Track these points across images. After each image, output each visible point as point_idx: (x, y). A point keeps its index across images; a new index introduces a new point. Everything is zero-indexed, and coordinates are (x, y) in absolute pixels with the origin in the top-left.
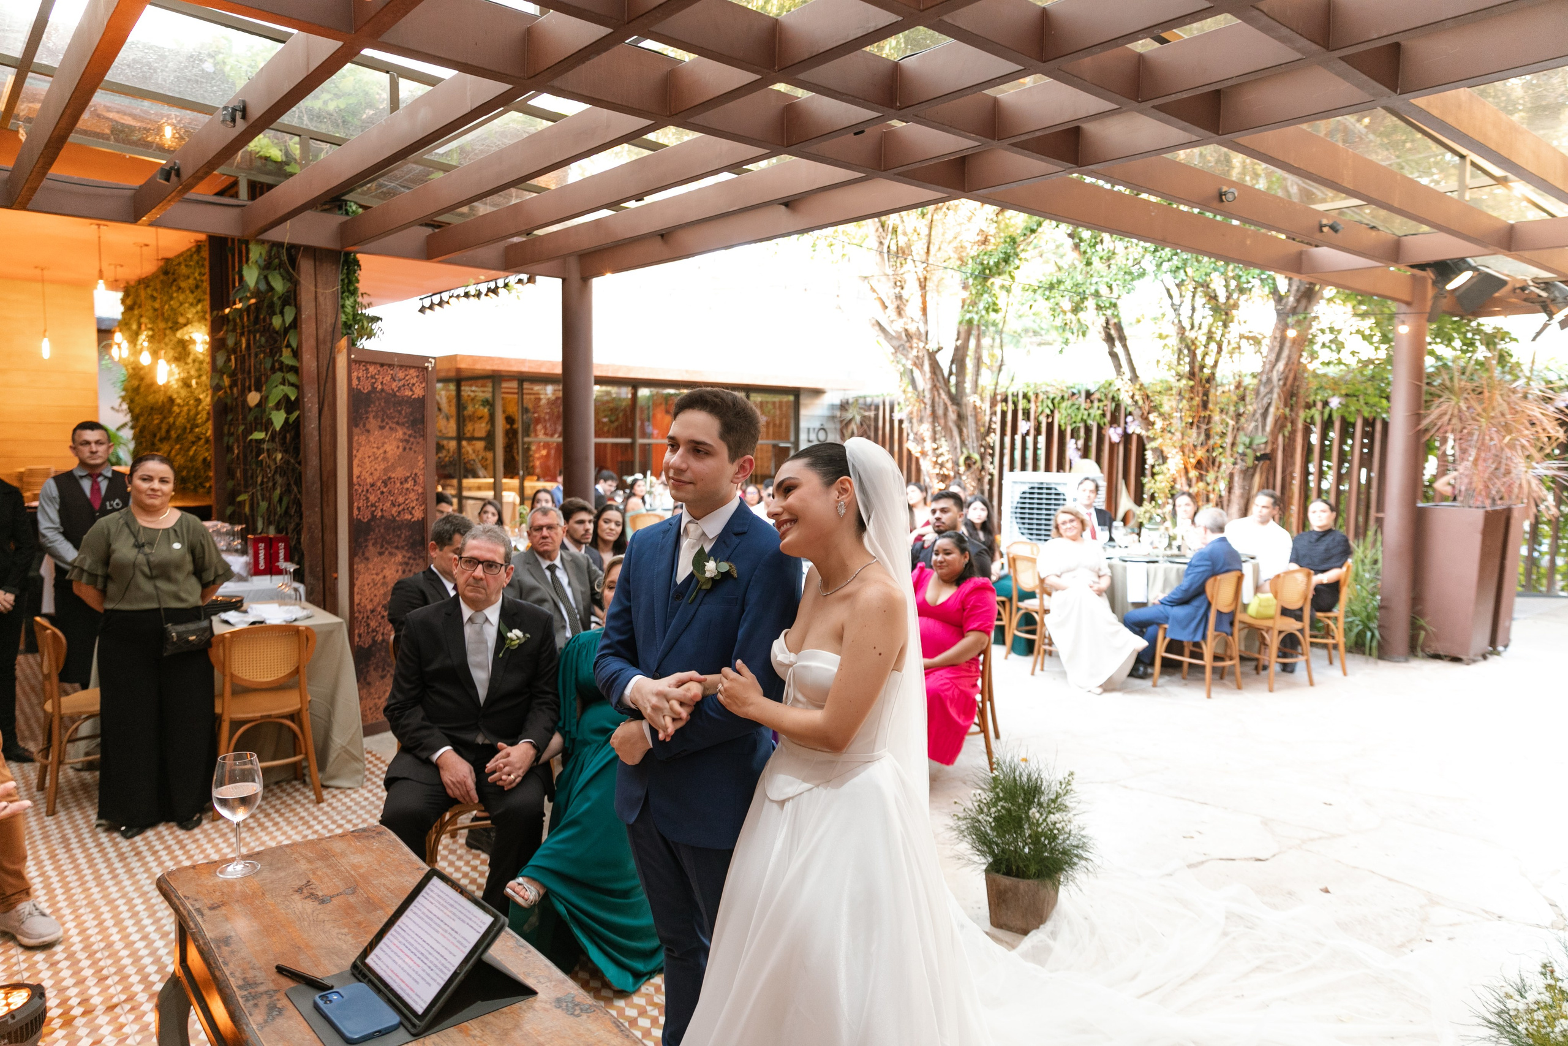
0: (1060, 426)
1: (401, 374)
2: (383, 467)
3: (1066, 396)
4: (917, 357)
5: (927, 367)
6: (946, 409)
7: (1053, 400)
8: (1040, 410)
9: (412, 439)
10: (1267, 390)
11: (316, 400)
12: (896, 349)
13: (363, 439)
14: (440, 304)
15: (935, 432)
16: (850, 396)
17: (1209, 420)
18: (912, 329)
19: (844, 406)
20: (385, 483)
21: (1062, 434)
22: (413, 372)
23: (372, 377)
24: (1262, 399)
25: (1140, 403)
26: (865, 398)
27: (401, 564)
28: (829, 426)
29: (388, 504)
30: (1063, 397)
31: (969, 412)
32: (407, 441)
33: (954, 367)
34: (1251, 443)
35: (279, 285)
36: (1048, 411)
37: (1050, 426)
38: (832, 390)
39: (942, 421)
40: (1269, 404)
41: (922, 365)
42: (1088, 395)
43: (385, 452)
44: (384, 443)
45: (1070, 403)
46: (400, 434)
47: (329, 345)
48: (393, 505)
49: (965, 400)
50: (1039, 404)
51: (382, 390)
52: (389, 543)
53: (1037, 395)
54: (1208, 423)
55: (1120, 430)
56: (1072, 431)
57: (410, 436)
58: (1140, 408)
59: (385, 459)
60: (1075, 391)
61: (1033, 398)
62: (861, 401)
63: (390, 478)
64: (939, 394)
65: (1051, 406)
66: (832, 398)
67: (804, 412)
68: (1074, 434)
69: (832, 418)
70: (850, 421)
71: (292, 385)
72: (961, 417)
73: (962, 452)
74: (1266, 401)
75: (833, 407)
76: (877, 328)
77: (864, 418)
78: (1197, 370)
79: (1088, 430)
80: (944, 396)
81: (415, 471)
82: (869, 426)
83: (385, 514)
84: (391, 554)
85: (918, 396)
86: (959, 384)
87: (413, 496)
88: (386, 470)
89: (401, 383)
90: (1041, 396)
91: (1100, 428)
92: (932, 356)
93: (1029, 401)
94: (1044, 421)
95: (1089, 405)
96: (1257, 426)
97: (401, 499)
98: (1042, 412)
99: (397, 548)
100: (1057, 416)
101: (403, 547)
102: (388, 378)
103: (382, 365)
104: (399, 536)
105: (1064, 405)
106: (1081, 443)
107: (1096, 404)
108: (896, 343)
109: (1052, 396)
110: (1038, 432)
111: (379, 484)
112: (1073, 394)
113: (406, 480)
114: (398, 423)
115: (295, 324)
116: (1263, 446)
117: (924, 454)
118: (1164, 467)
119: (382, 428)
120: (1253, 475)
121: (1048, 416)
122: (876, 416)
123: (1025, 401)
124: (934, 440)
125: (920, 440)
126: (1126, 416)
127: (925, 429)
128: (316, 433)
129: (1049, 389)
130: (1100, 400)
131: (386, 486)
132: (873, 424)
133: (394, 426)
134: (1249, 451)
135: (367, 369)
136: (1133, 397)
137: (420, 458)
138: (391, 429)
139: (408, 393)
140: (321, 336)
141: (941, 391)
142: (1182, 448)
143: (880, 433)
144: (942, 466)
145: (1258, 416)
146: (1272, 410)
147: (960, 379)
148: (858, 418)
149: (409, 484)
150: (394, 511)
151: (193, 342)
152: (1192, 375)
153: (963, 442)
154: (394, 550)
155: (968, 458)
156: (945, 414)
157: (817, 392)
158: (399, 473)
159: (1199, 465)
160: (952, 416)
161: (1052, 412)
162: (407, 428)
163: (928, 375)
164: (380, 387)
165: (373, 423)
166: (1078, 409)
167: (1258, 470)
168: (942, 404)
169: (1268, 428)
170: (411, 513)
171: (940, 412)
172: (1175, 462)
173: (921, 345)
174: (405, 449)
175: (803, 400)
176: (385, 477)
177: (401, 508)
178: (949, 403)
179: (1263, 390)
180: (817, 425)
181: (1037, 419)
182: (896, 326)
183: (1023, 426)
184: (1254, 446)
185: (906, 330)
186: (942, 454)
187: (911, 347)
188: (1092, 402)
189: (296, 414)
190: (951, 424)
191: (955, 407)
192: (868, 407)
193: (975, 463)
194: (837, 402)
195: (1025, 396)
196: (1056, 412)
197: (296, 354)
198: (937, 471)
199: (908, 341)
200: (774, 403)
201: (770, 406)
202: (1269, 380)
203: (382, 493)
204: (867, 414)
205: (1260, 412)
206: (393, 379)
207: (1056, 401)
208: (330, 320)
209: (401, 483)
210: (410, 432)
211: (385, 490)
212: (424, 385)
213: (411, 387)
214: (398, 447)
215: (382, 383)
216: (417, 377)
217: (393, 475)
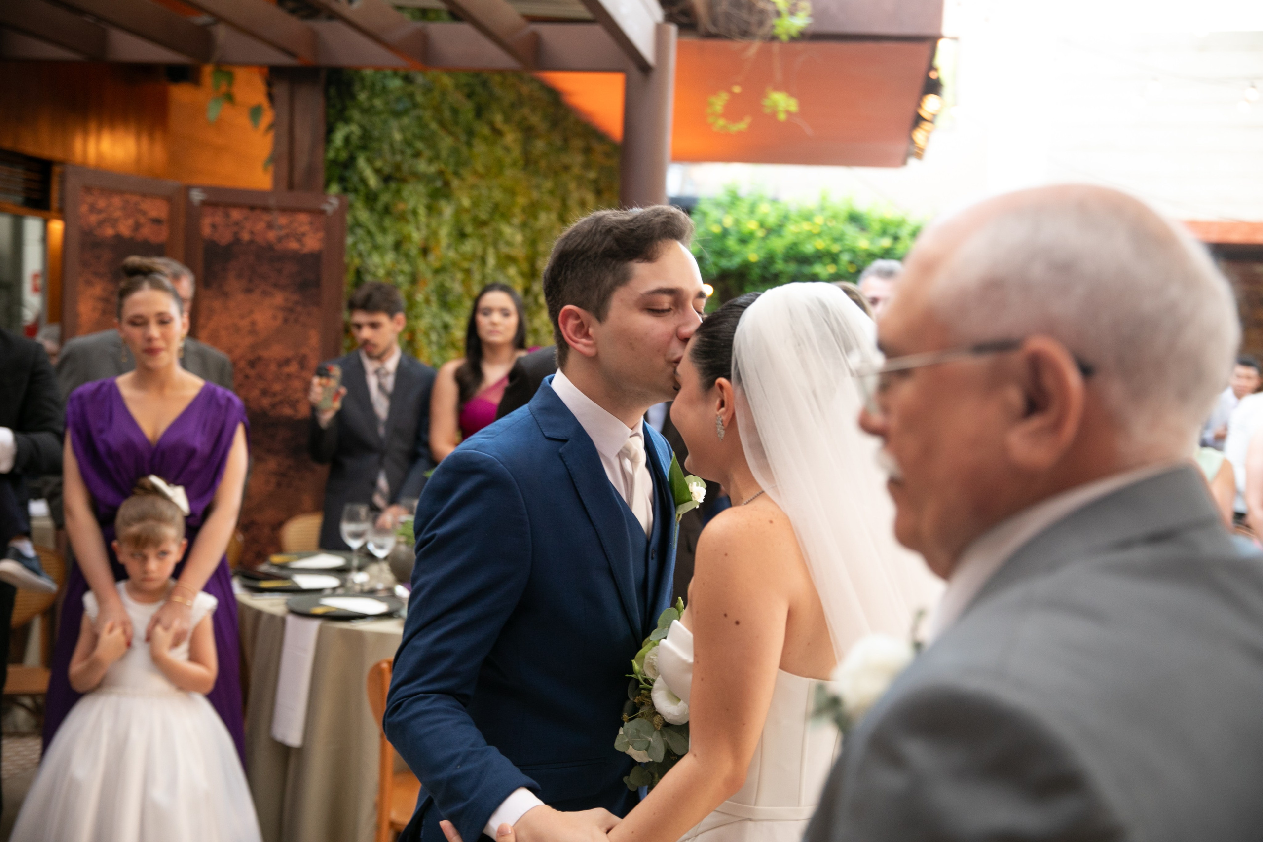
1: (282, 220)
2: (248, 342)
9: (298, 308)
13: (217, 304)
22: (303, 218)
23: (237, 224)
29: (258, 393)
32: (291, 310)
43: (253, 323)
44: (251, 312)
51: (251, 242)
57: (297, 303)
59: (252, 332)
63: (259, 359)
81: (303, 350)
88: (254, 347)
89: (283, 233)
97: (277, 387)
101: (279, 451)
102: (263, 226)
103: (252, 208)
104: (273, 437)
111: (242, 364)
113: (287, 362)
114: (275, 285)
119: (248, 291)
131: (254, 367)
133: (269, 289)
135: (227, 215)
137: (311, 333)
138: (264, 292)
139: (293, 245)
149: (293, 368)
150: (266, 402)
158: (276, 351)
162: (291, 292)
164: (247, 237)
165: (233, 284)
170: (293, 407)
174: (286, 320)
176: (252, 357)
177: (277, 398)
203: (247, 377)
206: (270, 226)
209: (278, 366)
210: (295, 297)
211: (251, 373)
212: (321, 235)
213: (300, 238)
214: (275, 317)
215: (252, 233)
216: (311, 223)
217: (265, 354)
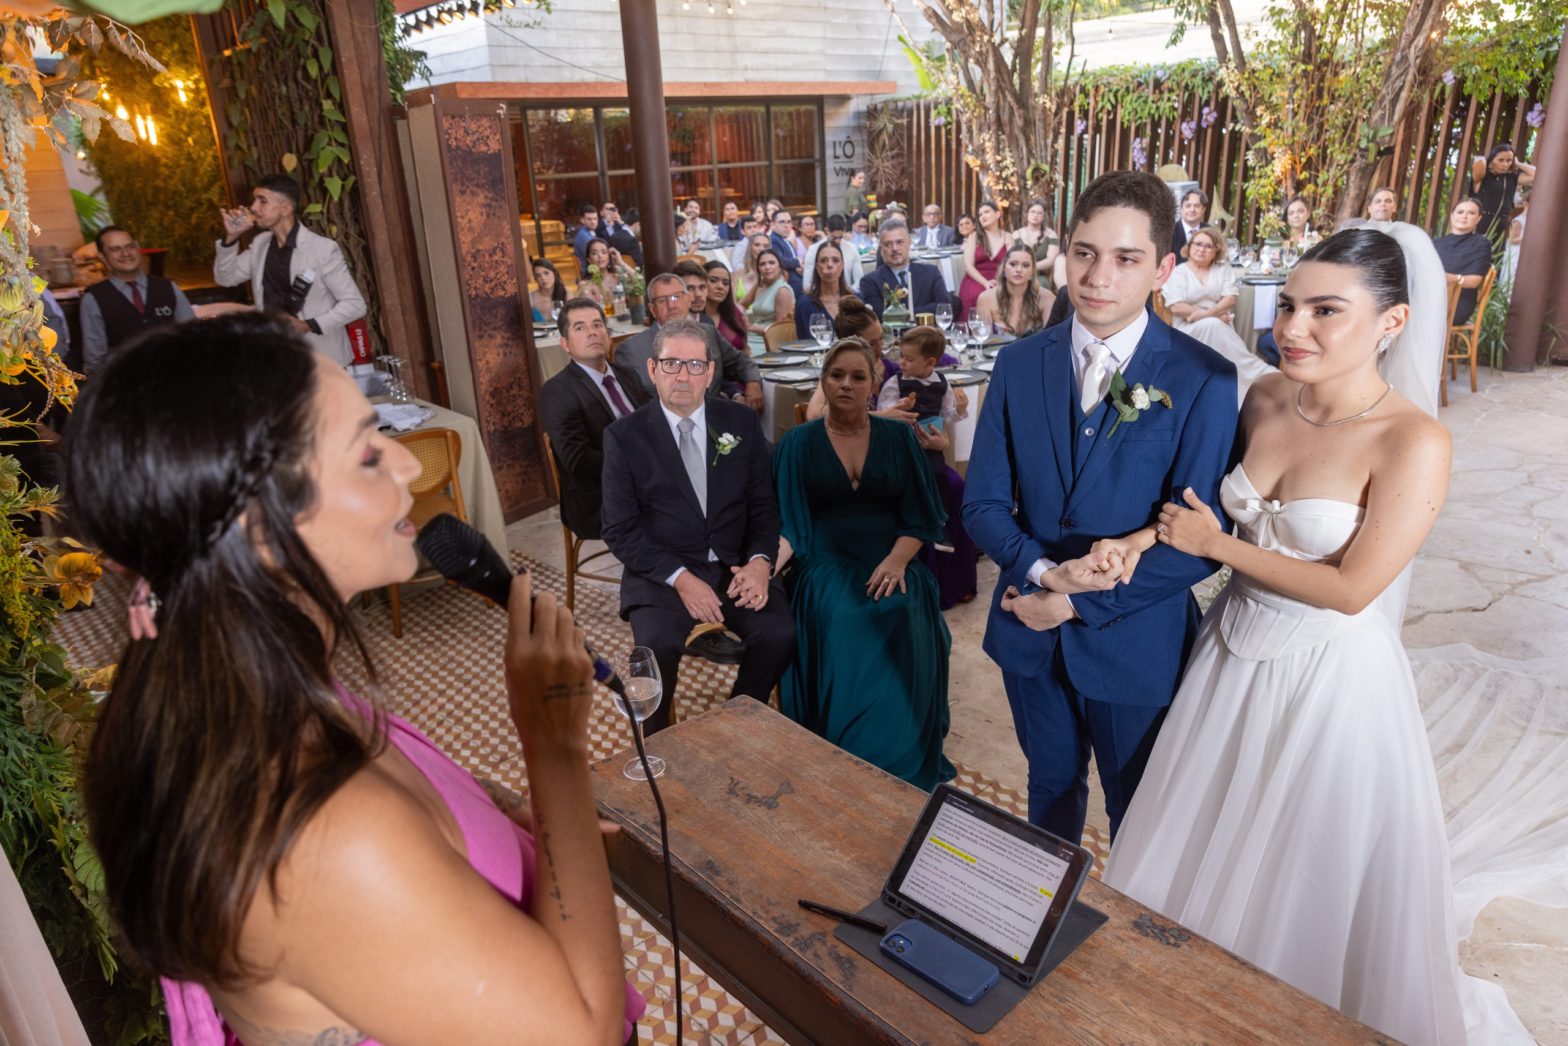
0: (1122, 124)
1: (473, 126)
2: (469, 238)
3: (1131, 88)
4: (980, 53)
5: (991, 65)
6: (1012, 113)
7: (1117, 91)
8: (1100, 106)
9: (494, 203)
10: (1399, 72)
11: (373, 161)
12: (955, 45)
14: (429, 21)
15: (998, 141)
16: (879, 99)
17: (1321, 111)
18: (974, 17)
19: (872, 113)
20: (474, 257)
21: (1125, 132)
22: (485, 122)
24: (1394, 82)
25: (1247, 94)
26: (896, 102)
27: (501, 346)
28: (855, 138)
29: (480, 281)
30: (1127, 89)
31: (1038, 115)
32: (489, 206)
33: (1017, 61)
34: (1374, 137)
35: (309, 20)
36: (1109, 107)
37: (1111, 124)
38: (858, 95)
39: (1007, 129)
40: (1401, 88)
41: (986, 63)
42: (1158, 84)
43: (470, 221)
44: (467, 211)
45: (1136, 95)
46: (481, 198)
47: (376, 93)
48: (486, 281)
49: (1031, 102)
50: (1099, 98)
51: (458, 147)
52: (488, 324)
53: (1097, 88)
54: (1322, 115)
55: (1193, 125)
56: (1137, 128)
57: (491, 199)
58: (1246, 101)
59: (471, 229)
60: (1142, 80)
61: (1092, 92)
62: (892, 106)
63: (478, 251)
64: (1005, 97)
65: (1113, 100)
66: (858, 104)
67: (829, 124)
68: (1139, 132)
69: (859, 128)
70: (881, 132)
71: (342, 145)
72: (1028, 123)
73: (1029, 162)
74: (1399, 83)
75: (858, 115)
76: (934, 20)
77: (896, 126)
78: (1313, 50)
79: (1156, 125)
80: (1010, 98)
81: (502, 240)
82: (902, 135)
83: (480, 292)
84: (490, 336)
85: (978, 99)
86: (1025, 81)
87: (503, 269)
88: (473, 242)
89: (475, 137)
90: (1102, 90)
91: (1170, 124)
92: (996, 50)
93: (1087, 96)
94: (1103, 116)
95: (1157, 96)
96: (1383, 116)
97: (492, 274)
98: (1103, 107)
99: (495, 329)
100: (1120, 112)
101: (500, 328)
102: (461, 132)
104: (495, 316)
105: (1128, 98)
106: (1146, 141)
107: (1166, 95)
108: (956, 37)
109: (1115, 88)
110: (1097, 129)
112: (1140, 84)
113: (493, 253)
114: (478, 186)
115: (336, 68)
116: (1387, 138)
117: (984, 167)
118: (1268, 169)
119: (463, 193)
120: (1373, 173)
121: (1109, 113)
122: (910, 123)
123: (1082, 96)
124: (998, 150)
125: (980, 151)
126: (1201, 108)
127: (987, 139)
128: (379, 202)
129: (1111, 80)
130: (1171, 90)
131: (475, 261)
132: (905, 133)
133: (475, 189)
134: (1371, 145)
136: (1237, 89)
137: (504, 224)
138: (472, 193)
139: (484, 148)
140: (366, 84)
141: (1007, 93)
142: (1291, 147)
143: (915, 142)
144: (1006, 180)
145: (1386, 102)
146: (1404, 94)
147: (1024, 76)
148: (890, 127)
149: (498, 256)
150: (487, 287)
151: (174, 89)
152: (1307, 57)
153: (1030, 153)
154: (493, 332)
155: (1036, 169)
156: (1011, 121)
157: (843, 99)
158: (487, 244)
159: (1308, 165)
160: (1019, 122)
161: (1114, 107)
162: (488, 190)
163: (993, 75)
164: (454, 144)
165: (454, 188)
166: (1145, 102)
167: (1379, 166)
168: (1007, 109)
169: (1396, 118)
170: (504, 289)
171: (1005, 118)
172: (1281, 164)
173: (986, 38)
174: (488, 216)
175: (828, 110)
176: (474, 251)
177: (494, 283)
178: (1015, 107)
179: (1395, 71)
180: (843, 138)
181: (1096, 116)
182: (957, 17)
183: (1079, 126)
184: (1378, 139)
185: (967, 21)
186: (1006, 167)
187: (974, 42)
188: (1161, 92)
189: (352, 179)
190: (1017, 131)
191: (1021, 111)
192: (899, 112)
193: (1043, 175)
194: (863, 108)
195: (1083, 90)
196: (1119, 107)
197: (342, 106)
198: (1000, 187)
199: (970, 34)
200: (790, 114)
201: (786, 118)
202: (1405, 58)
203: (473, 268)
204: (899, 121)
205: (1389, 98)
206: (467, 132)
207: (1119, 95)
208: (373, 63)
209: (490, 256)
210: (490, 195)
211: (475, 265)
212: (498, 137)
213: (485, 140)
214: (482, 214)
215: (456, 139)
216: (490, 127)
217: (481, 247)
